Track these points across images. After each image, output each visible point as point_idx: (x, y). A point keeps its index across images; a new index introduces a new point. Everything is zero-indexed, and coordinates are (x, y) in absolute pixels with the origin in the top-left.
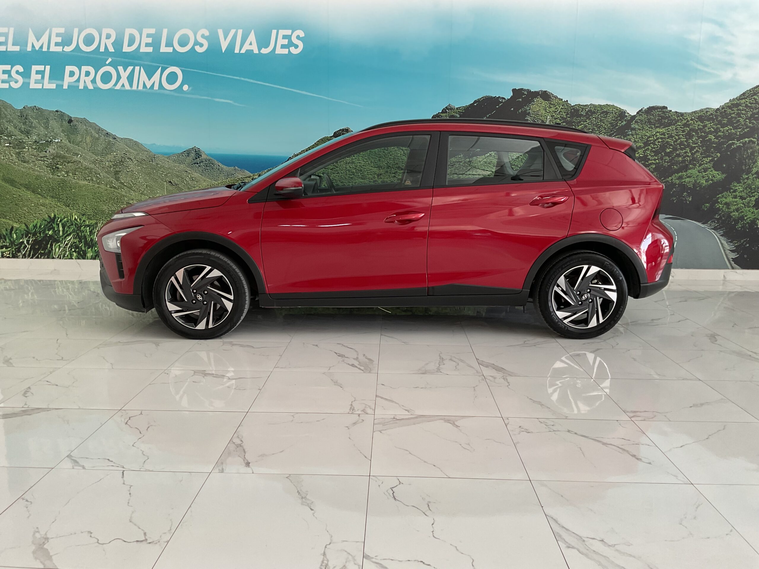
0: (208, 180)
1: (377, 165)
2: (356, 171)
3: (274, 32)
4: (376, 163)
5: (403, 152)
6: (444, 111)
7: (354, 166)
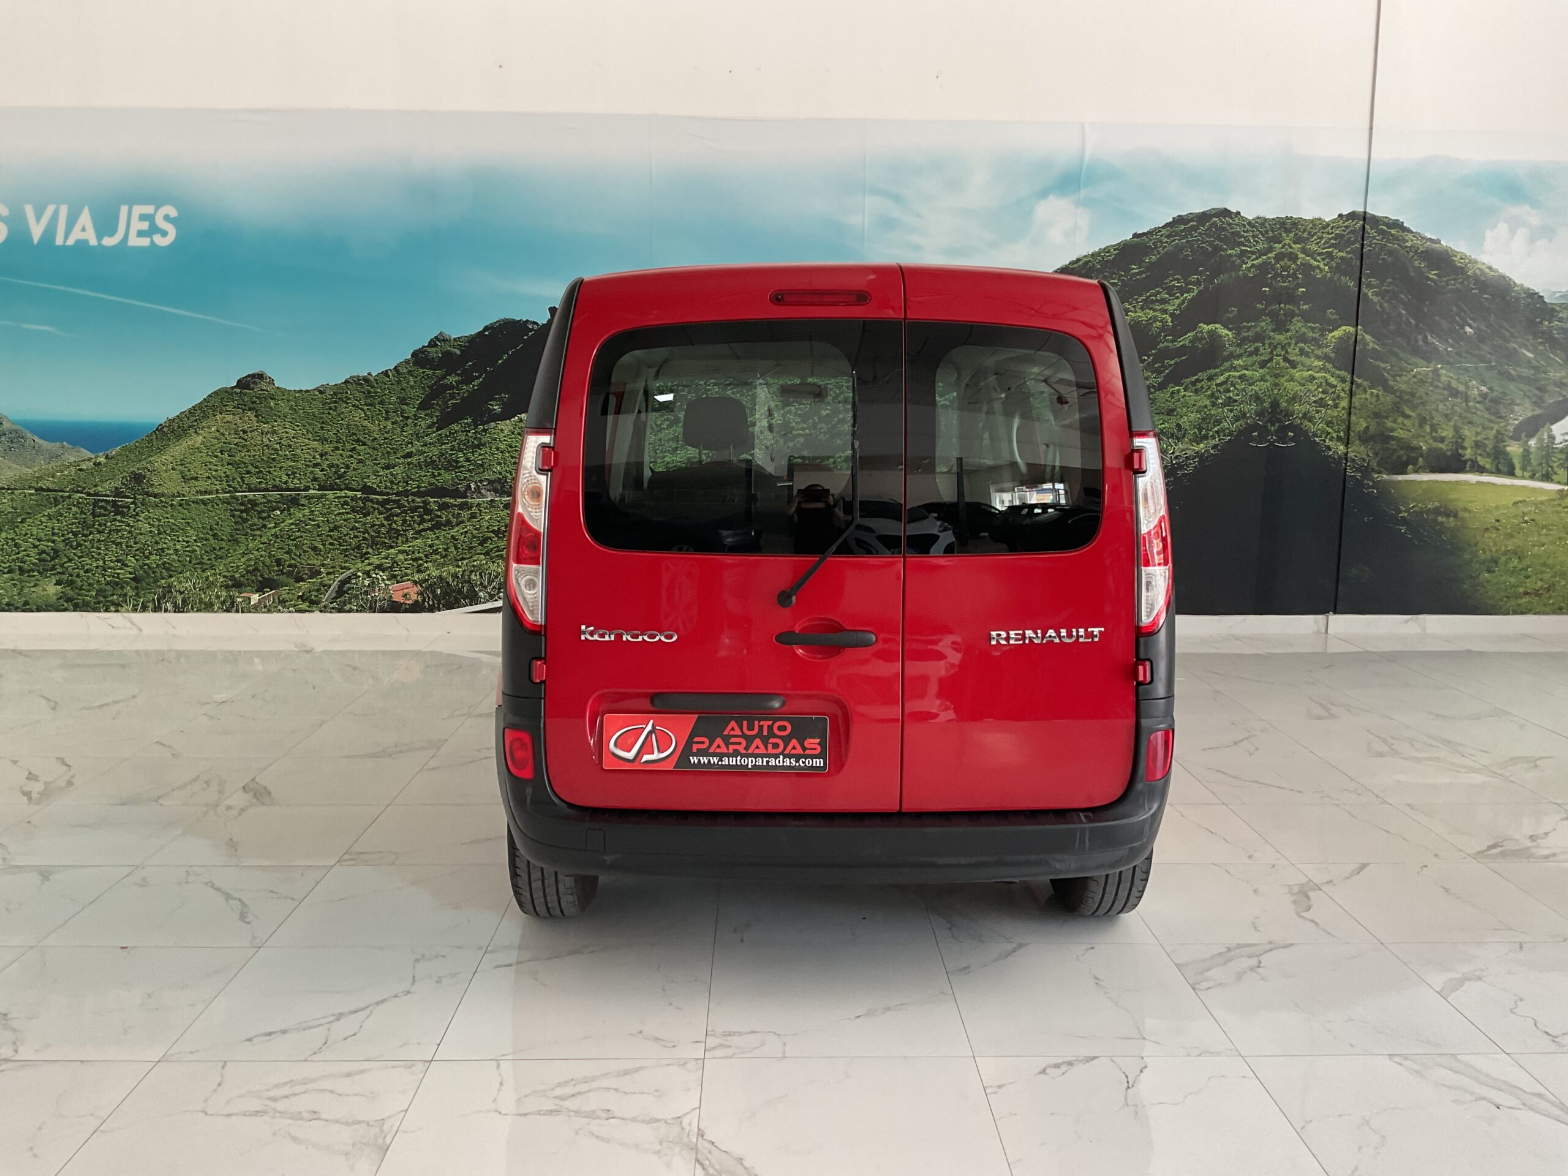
0: (15, 466)
1: (319, 436)
2: (280, 447)
3: (124, 210)
4: (316, 432)
5: (365, 413)
6: (432, 344)
7: (276, 438)
